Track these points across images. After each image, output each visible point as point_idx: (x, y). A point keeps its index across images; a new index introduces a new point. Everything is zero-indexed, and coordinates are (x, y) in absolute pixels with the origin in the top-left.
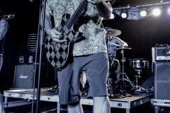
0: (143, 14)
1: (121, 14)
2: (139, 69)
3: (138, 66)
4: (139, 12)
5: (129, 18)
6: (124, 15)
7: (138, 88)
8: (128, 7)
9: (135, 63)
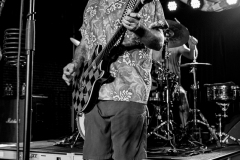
1: (190, 1)
2: (223, 102)
3: (223, 97)
7: (223, 137)
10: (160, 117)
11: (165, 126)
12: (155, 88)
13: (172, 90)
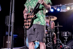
0: (68, 9)
1: (57, 9)
2: (66, 37)
3: (66, 35)
4: (66, 8)
5: (61, 11)
6: (58, 10)
8: (61, 5)
9: (64, 34)
10: (48, 41)
11: (50, 44)
12: (47, 33)
13: (52, 33)
